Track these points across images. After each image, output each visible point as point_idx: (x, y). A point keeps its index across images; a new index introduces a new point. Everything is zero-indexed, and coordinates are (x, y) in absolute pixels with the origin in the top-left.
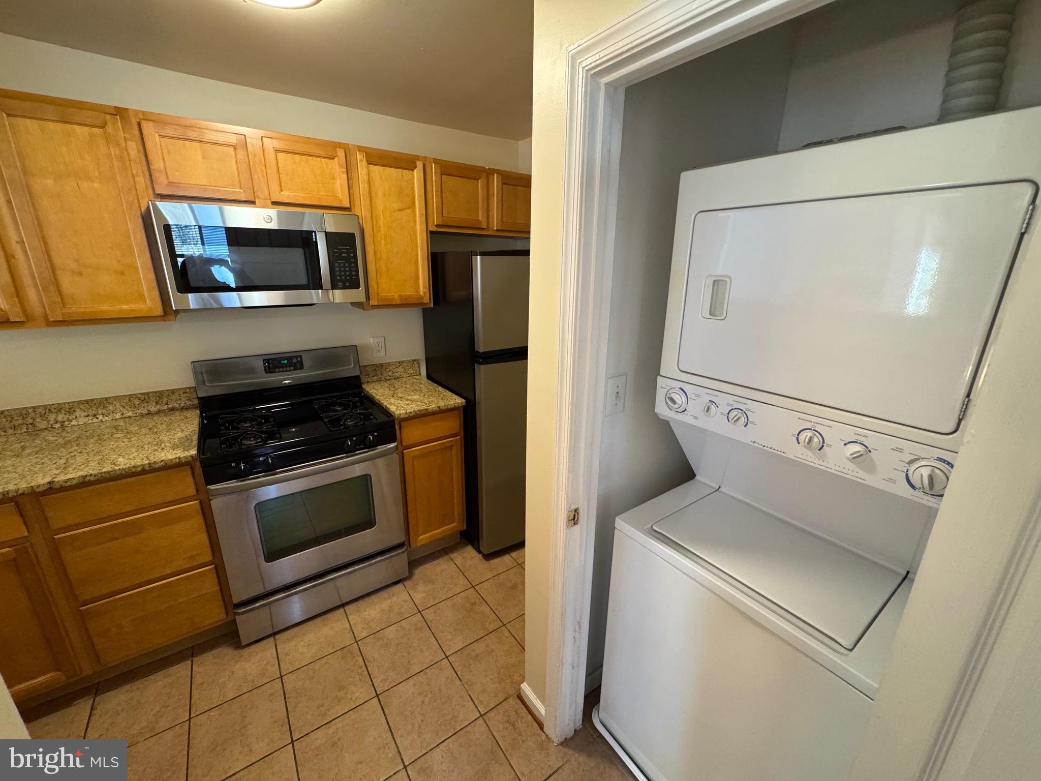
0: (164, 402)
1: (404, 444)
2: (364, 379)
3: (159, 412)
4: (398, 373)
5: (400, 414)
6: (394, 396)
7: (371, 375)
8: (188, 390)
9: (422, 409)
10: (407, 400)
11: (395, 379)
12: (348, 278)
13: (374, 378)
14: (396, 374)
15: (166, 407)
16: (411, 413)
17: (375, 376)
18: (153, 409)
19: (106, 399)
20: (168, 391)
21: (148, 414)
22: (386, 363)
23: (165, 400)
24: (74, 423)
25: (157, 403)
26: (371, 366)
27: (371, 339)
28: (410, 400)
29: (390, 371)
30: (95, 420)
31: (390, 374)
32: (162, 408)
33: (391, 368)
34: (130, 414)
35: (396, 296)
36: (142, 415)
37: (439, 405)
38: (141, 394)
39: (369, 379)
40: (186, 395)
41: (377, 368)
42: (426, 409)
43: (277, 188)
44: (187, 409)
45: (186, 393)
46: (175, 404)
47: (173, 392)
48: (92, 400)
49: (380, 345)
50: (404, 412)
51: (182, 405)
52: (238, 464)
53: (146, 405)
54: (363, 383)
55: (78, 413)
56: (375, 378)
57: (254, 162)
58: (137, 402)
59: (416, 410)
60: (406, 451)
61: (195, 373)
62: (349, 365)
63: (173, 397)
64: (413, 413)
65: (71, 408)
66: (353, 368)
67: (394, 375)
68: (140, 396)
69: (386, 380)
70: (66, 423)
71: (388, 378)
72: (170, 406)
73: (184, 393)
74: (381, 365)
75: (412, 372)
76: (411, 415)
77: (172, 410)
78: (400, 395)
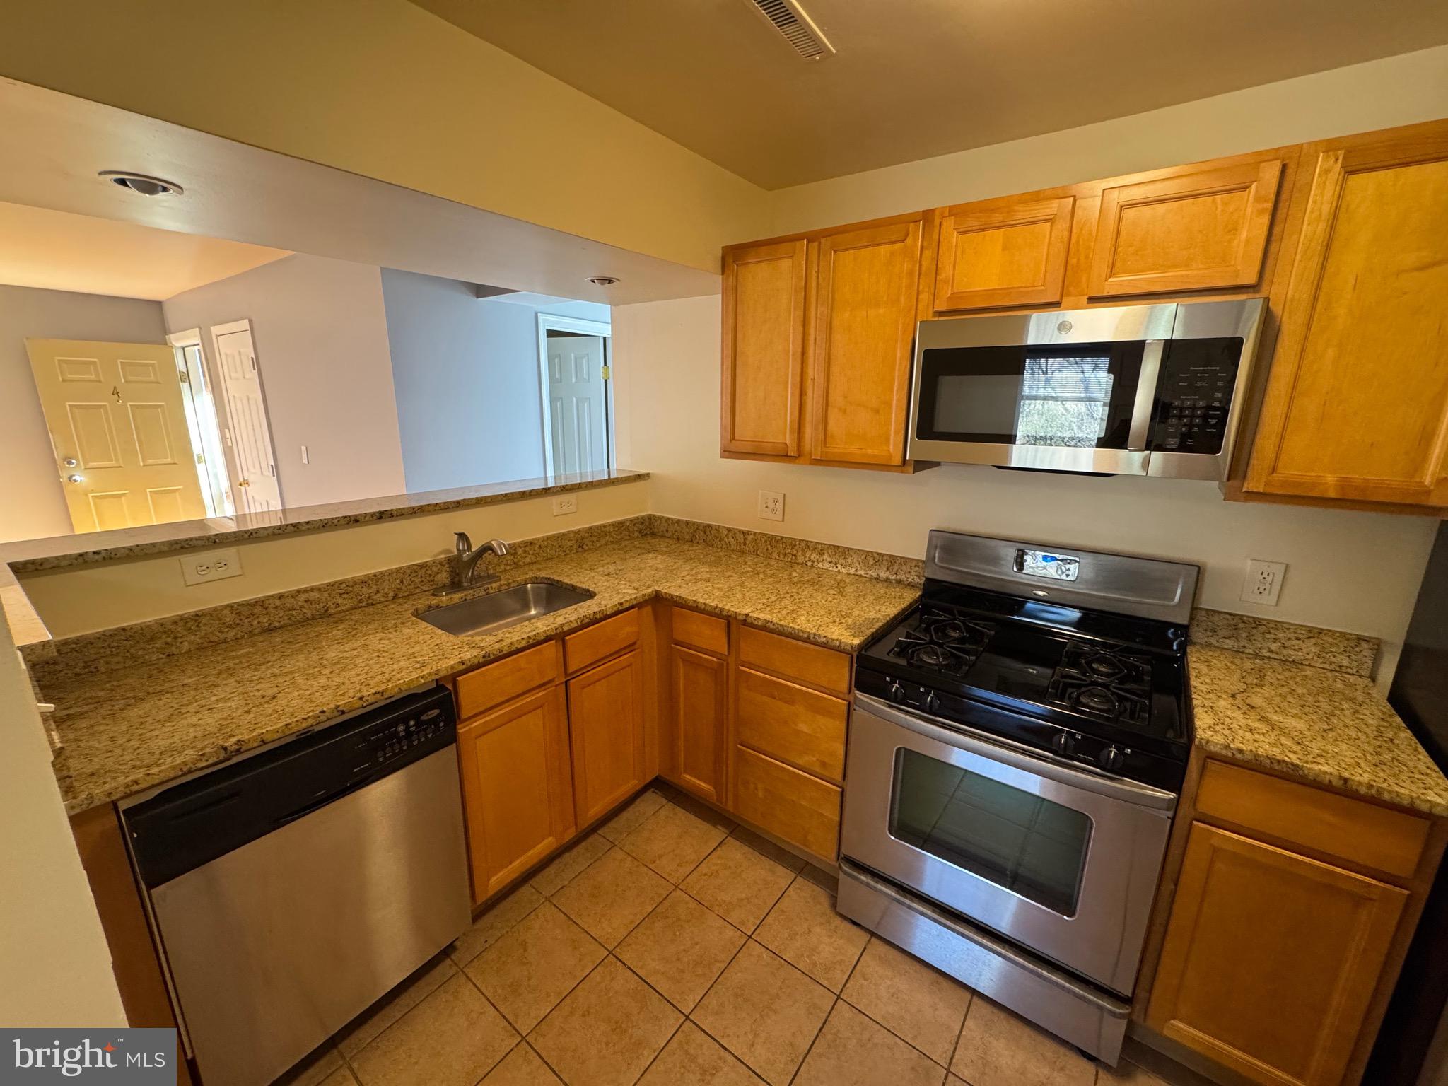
0: (894, 571)
1: (1201, 807)
2: (1197, 634)
3: (887, 580)
4: (1300, 654)
5: (1208, 741)
6: (1238, 696)
7: (1221, 633)
8: (920, 564)
9: (1279, 757)
10: (1263, 719)
11: (1283, 662)
12: (1196, 430)
13: (1227, 641)
14: (1292, 652)
15: (894, 577)
16: (1241, 751)
17: (1229, 638)
18: (883, 575)
19: (849, 549)
20: (901, 558)
21: (876, 579)
22: (1269, 621)
23: (895, 568)
24: (820, 565)
25: (888, 569)
26: (1227, 616)
27: (1249, 563)
28: (1268, 722)
29: (1275, 640)
30: (835, 569)
31: (1274, 647)
32: (890, 577)
33: (1281, 635)
34: (862, 572)
35: (1330, 479)
36: (871, 579)
37: (1346, 775)
38: (878, 554)
39: (1213, 640)
40: (917, 569)
41: (1242, 625)
42: (1292, 764)
43: (1105, 269)
44: (913, 586)
45: (918, 567)
46: (903, 576)
47: (906, 560)
48: (839, 547)
49: (1269, 579)
50: (1222, 741)
51: (910, 580)
52: (893, 682)
53: (877, 567)
54: (1194, 644)
55: (825, 557)
56: (1229, 643)
57: (1078, 237)
58: (871, 562)
59: (1260, 751)
60: (1199, 824)
61: (931, 546)
62: (1166, 599)
63: (904, 567)
64: (1249, 757)
65: (820, 549)
66: (1175, 606)
67: (1285, 652)
68: (875, 555)
69: (1257, 655)
70: (816, 563)
71: (1265, 653)
72: (898, 577)
73: (916, 566)
74: (1257, 622)
75: (1345, 663)
76: (1239, 756)
77: (899, 582)
78: (1256, 701)
